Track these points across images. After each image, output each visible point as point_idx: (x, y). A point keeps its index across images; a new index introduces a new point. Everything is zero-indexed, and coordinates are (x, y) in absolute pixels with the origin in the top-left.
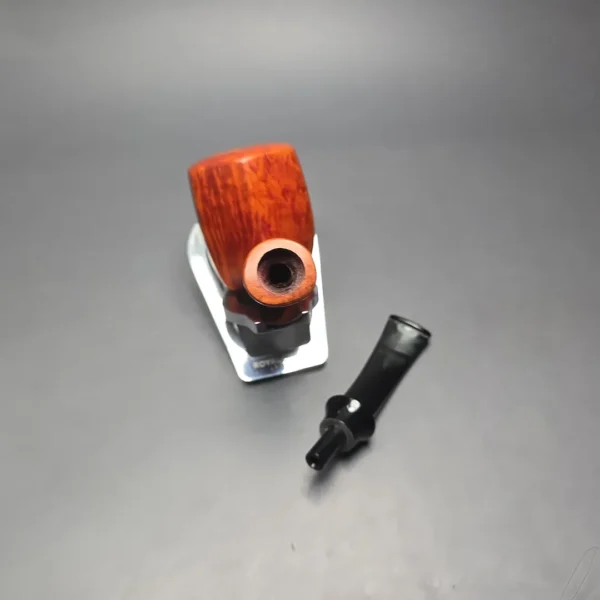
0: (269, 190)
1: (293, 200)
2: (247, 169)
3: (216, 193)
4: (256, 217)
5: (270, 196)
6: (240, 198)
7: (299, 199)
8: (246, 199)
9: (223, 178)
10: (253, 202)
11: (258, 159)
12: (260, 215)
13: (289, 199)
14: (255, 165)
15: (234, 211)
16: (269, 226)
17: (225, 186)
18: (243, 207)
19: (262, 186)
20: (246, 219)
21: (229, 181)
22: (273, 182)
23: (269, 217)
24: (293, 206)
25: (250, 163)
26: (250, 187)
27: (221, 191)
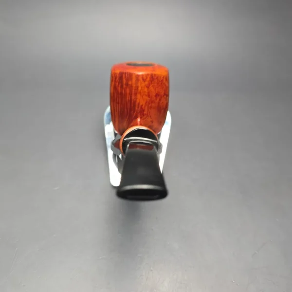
0: (149, 93)
1: (160, 100)
2: (140, 78)
3: (122, 86)
4: (139, 104)
5: (149, 96)
6: (133, 93)
7: (163, 100)
8: (136, 94)
9: (127, 80)
10: (139, 96)
11: (148, 75)
12: (141, 104)
13: (158, 99)
14: (145, 78)
15: (128, 98)
16: (144, 111)
17: (127, 84)
18: (133, 97)
19: (146, 90)
20: (133, 104)
21: (130, 83)
22: (151, 88)
23: (145, 106)
24: (159, 103)
25: (142, 75)
26: (140, 89)
27: (124, 86)
